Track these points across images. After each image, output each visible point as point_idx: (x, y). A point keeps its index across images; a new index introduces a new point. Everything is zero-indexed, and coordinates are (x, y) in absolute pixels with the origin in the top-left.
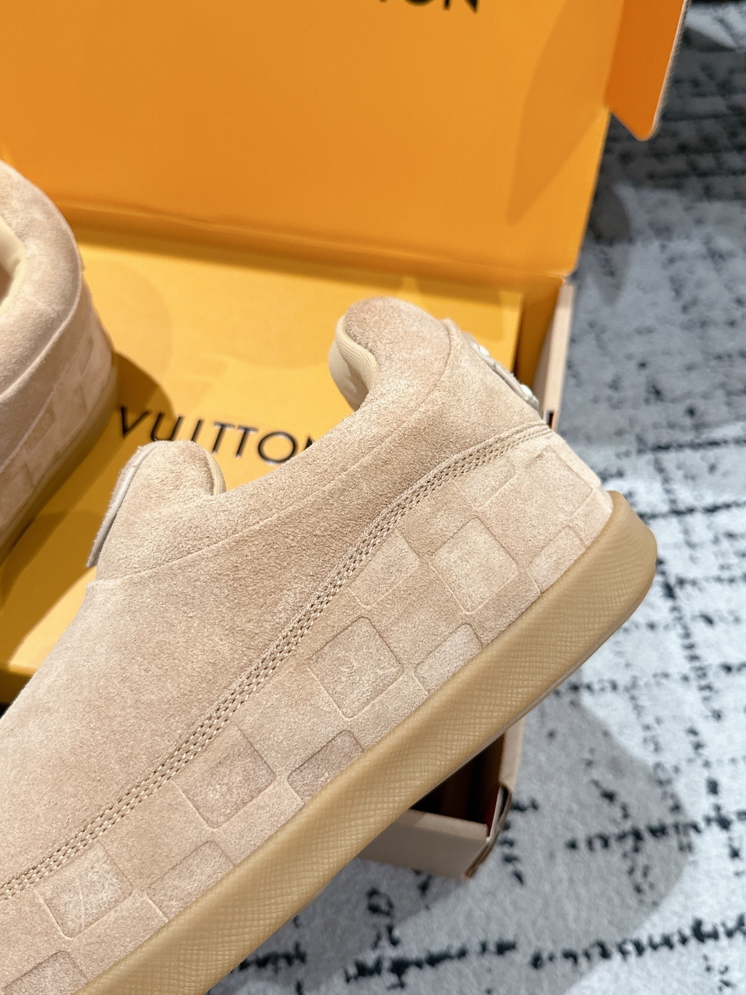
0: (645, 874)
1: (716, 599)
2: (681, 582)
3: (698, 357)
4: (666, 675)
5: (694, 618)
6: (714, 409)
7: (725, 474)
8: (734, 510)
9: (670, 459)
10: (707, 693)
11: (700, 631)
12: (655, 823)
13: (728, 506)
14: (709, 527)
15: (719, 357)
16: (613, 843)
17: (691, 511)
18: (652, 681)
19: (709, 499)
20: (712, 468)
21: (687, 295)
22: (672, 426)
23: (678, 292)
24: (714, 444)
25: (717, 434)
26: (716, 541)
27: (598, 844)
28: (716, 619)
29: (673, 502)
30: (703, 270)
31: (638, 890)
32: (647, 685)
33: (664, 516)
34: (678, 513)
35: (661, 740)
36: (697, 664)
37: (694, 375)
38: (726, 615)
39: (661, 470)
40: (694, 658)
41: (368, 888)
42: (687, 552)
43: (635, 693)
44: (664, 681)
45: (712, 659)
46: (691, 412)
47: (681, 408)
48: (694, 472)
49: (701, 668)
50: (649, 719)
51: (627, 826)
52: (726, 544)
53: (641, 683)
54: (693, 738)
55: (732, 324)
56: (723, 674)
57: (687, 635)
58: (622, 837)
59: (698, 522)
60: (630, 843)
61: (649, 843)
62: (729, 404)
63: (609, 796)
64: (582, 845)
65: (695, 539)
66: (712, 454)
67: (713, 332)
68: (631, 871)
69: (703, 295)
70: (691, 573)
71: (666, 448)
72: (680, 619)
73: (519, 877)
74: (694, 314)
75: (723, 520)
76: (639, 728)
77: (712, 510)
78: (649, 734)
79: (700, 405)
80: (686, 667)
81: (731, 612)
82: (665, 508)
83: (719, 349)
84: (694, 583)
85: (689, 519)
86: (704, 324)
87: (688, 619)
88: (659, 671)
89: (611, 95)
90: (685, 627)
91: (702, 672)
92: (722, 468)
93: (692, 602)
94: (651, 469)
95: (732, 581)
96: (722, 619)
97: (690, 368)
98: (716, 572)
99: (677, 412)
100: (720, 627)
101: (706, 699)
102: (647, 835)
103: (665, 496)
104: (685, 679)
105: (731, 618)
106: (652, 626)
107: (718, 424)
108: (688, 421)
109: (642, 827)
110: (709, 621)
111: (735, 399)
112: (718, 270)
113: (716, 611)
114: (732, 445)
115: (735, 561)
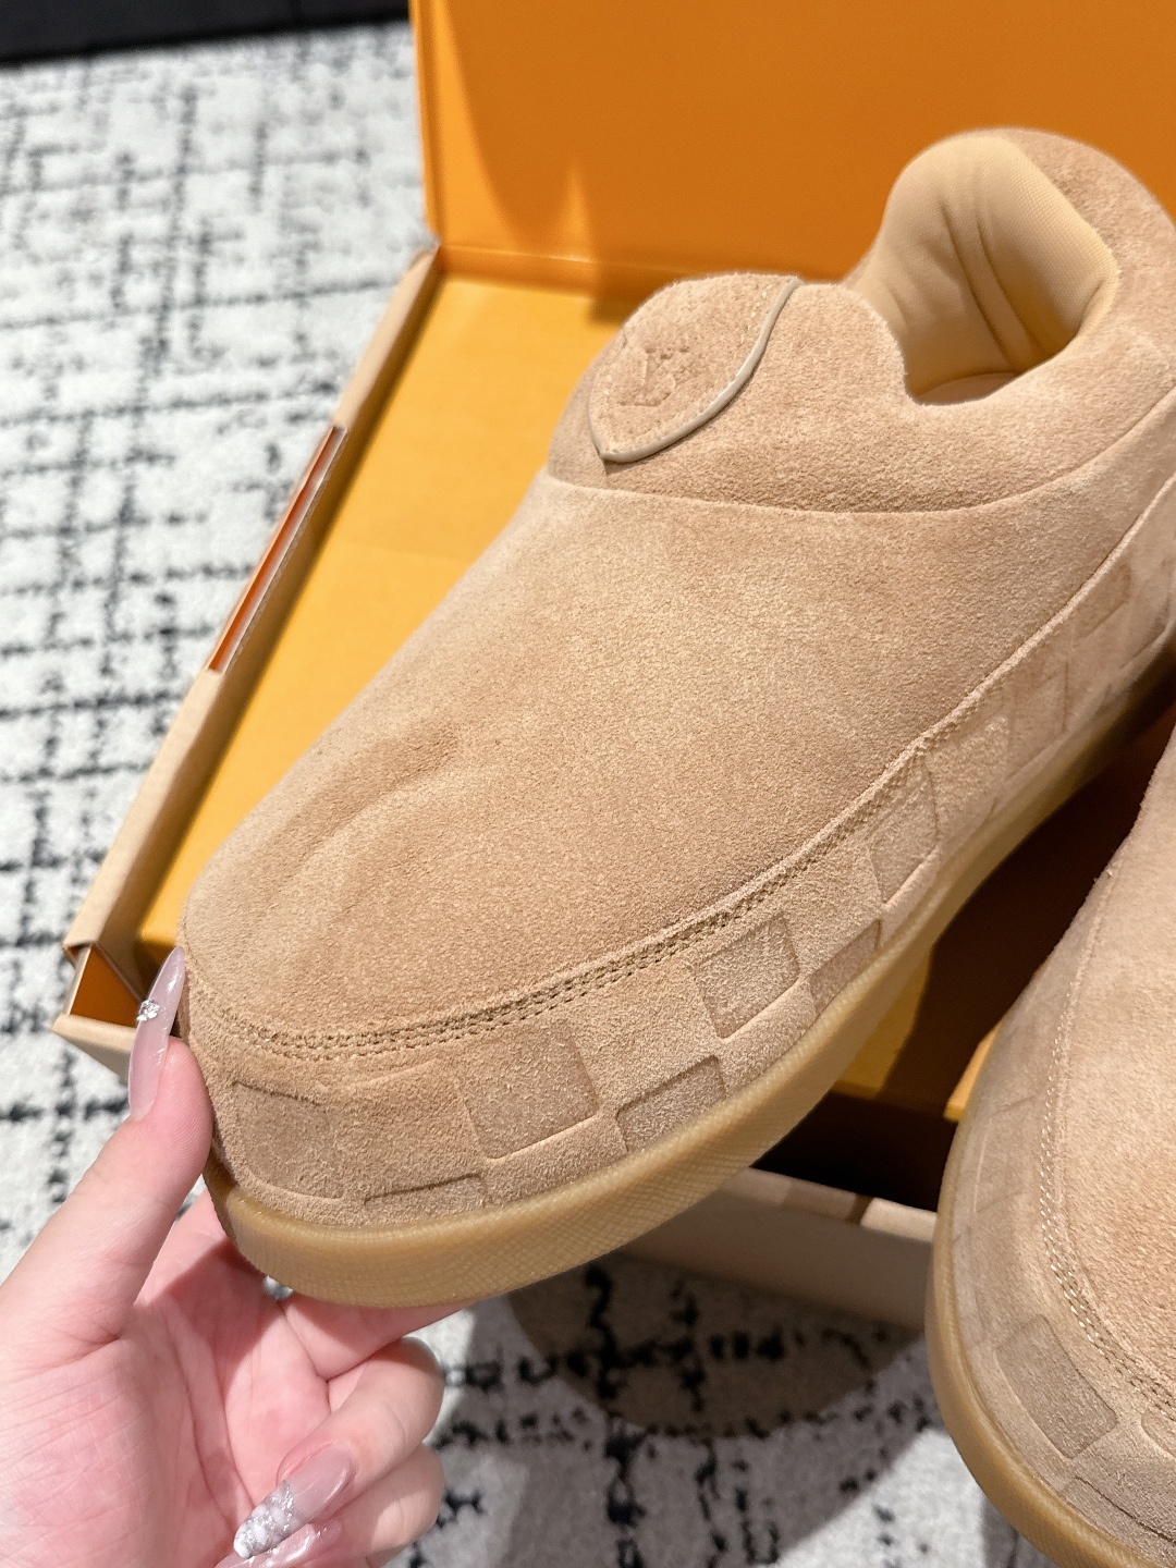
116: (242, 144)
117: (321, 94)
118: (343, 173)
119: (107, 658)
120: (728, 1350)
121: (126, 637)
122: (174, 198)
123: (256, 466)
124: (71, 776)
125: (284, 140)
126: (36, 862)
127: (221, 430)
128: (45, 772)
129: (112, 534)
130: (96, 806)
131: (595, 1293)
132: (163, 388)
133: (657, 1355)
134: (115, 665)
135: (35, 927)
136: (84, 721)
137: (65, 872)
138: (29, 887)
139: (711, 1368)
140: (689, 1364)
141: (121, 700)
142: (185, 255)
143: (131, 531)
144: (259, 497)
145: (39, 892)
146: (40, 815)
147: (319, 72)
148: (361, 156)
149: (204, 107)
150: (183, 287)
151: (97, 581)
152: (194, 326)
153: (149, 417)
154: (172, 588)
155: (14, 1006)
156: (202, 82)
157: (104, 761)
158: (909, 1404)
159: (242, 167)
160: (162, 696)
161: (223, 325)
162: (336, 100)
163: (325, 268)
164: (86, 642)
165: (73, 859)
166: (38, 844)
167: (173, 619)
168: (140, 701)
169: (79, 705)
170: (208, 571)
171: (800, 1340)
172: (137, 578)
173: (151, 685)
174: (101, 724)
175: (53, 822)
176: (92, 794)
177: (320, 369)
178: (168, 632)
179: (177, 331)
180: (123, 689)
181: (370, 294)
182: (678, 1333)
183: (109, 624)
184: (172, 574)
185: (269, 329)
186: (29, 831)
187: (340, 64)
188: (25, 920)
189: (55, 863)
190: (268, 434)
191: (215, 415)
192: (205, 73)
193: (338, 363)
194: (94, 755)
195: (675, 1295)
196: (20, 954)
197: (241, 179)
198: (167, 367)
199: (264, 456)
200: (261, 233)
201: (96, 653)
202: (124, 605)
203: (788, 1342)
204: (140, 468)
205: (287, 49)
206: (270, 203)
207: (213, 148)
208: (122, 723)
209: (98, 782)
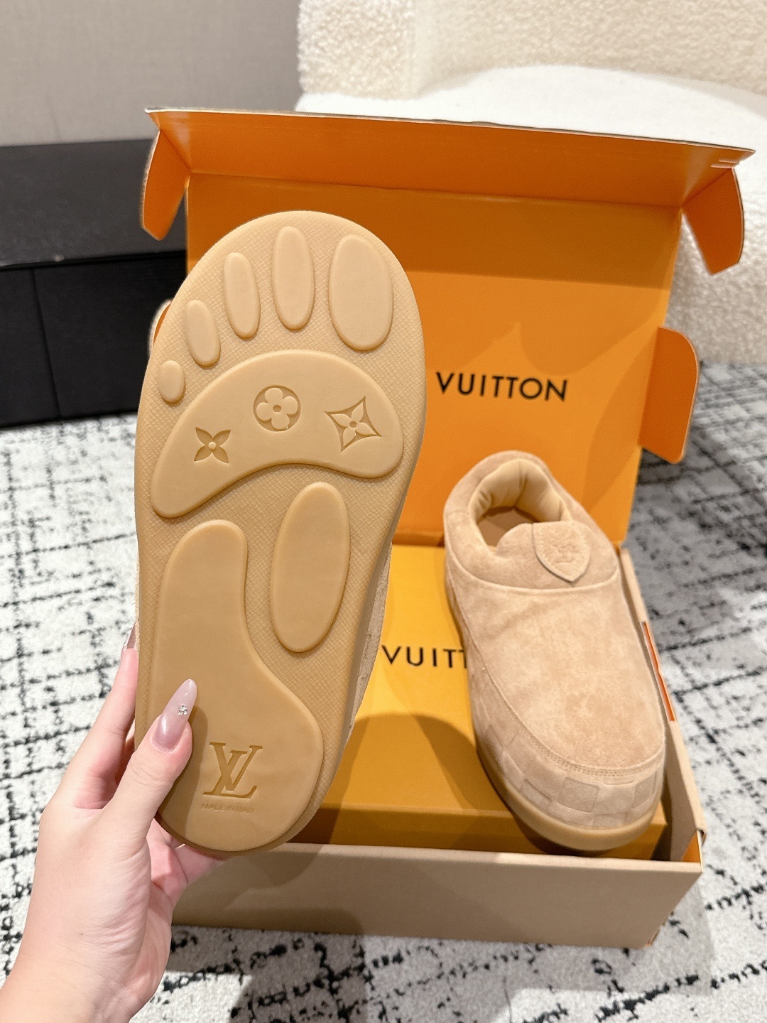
0: (761, 918)
1: (742, 739)
2: (716, 732)
3: (673, 588)
4: (728, 792)
5: (732, 753)
6: (695, 619)
7: (718, 660)
8: (732, 682)
9: (679, 654)
10: (757, 799)
11: (737, 759)
12: (755, 885)
13: (727, 680)
14: (721, 694)
15: (686, 586)
16: (733, 901)
17: (705, 686)
18: (721, 797)
19: (714, 678)
20: (709, 657)
21: (651, 549)
22: (673, 633)
23: (645, 549)
24: (704, 641)
25: (705, 634)
26: (728, 703)
27: (725, 904)
28: (745, 752)
29: (693, 681)
30: (655, 531)
31: (760, 928)
32: (719, 800)
33: (691, 691)
34: (699, 688)
35: (739, 833)
36: (745, 782)
37: (674, 598)
38: (751, 748)
39: (678, 662)
40: (741, 778)
41: (590, 960)
42: (712, 712)
43: (714, 806)
44: (728, 795)
45: (752, 777)
46: (682, 623)
47: (674, 621)
48: (698, 661)
49: (748, 784)
50: (729, 821)
51: (738, 889)
52: (734, 703)
53: (715, 799)
54: (758, 828)
55: (687, 563)
56: (762, 785)
57: (732, 765)
58: (738, 897)
59: (712, 691)
60: (744, 899)
61: (755, 897)
62: (704, 614)
63: (721, 873)
64: (715, 906)
65: (715, 703)
66: (705, 647)
67: (676, 570)
68: (752, 917)
69: (661, 547)
70: (720, 726)
71: (675, 648)
72: (724, 755)
73: (683, 933)
74: (660, 559)
75: (726, 688)
76: (724, 828)
77: (718, 684)
78: (731, 830)
79: (686, 618)
80: (739, 785)
81: (754, 746)
82: (688, 686)
83: (685, 581)
84: (724, 731)
85: (705, 691)
86: (669, 566)
87: (729, 755)
88: (724, 790)
89: (641, 440)
90: (729, 760)
91: (749, 786)
92: (714, 656)
93: (728, 743)
94: (671, 661)
95: (747, 726)
96: (749, 751)
97: (670, 594)
98: (735, 723)
99: (673, 623)
100: (750, 757)
101: (758, 802)
102: (752, 893)
103: (686, 679)
104: (741, 792)
105: (755, 750)
106: (708, 763)
107: (702, 628)
108: (682, 629)
109: (748, 888)
110: (742, 754)
111: (705, 611)
112: (664, 529)
113: (744, 747)
114: (715, 642)
115: (744, 713)
116: (42, 477)
117: (77, 450)
118: (95, 486)
119: (26, 719)
120: (381, 964)
121: (34, 709)
122: (9, 502)
123: (82, 623)
124: (21, 776)
125: (60, 474)
126: (12, 819)
127: (60, 609)
128: (7, 776)
129: (16, 661)
130: (36, 787)
131: (320, 954)
132: (26, 593)
133: (351, 972)
134: (30, 722)
135: (19, 847)
136: (22, 750)
137: (29, 819)
138: (11, 829)
139: (375, 973)
140: (366, 972)
141: (37, 738)
142: (23, 530)
143: (24, 659)
144: (87, 637)
145: (16, 831)
146: (9, 796)
147: (71, 440)
148: (102, 479)
149: (14, 458)
150: (26, 545)
151: (12, 685)
152: (36, 562)
153: (21, 606)
154: (51, 683)
155: (18, 885)
156: (12, 447)
157: (35, 767)
158: (458, 968)
159: (43, 486)
160: (57, 734)
161: (49, 561)
162: (84, 454)
163: (95, 533)
164: (13, 714)
165: (30, 813)
166: (11, 810)
167: (54, 697)
168: (47, 737)
169: (17, 744)
170: (69, 674)
171: (409, 953)
172: (32, 681)
173: (51, 730)
174: (30, 750)
175: (16, 798)
176: (33, 783)
177: (105, 577)
178: (54, 704)
179: (26, 563)
180: (37, 732)
181: (121, 540)
182: (359, 961)
183: (23, 704)
184: (49, 677)
185: (77, 560)
186: (6, 804)
187: (82, 437)
188: (13, 845)
189: (23, 817)
190: (84, 609)
191: (57, 602)
192: (12, 442)
193: (112, 573)
194: (30, 765)
195: (354, 947)
196: (13, 861)
197: (45, 492)
198: (25, 581)
199: (85, 618)
200: (60, 518)
201: (20, 718)
202: (28, 694)
203: (404, 954)
204: (22, 630)
205: (53, 430)
206: (62, 503)
207: (26, 480)
208: (39, 748)
209: (34, 776)
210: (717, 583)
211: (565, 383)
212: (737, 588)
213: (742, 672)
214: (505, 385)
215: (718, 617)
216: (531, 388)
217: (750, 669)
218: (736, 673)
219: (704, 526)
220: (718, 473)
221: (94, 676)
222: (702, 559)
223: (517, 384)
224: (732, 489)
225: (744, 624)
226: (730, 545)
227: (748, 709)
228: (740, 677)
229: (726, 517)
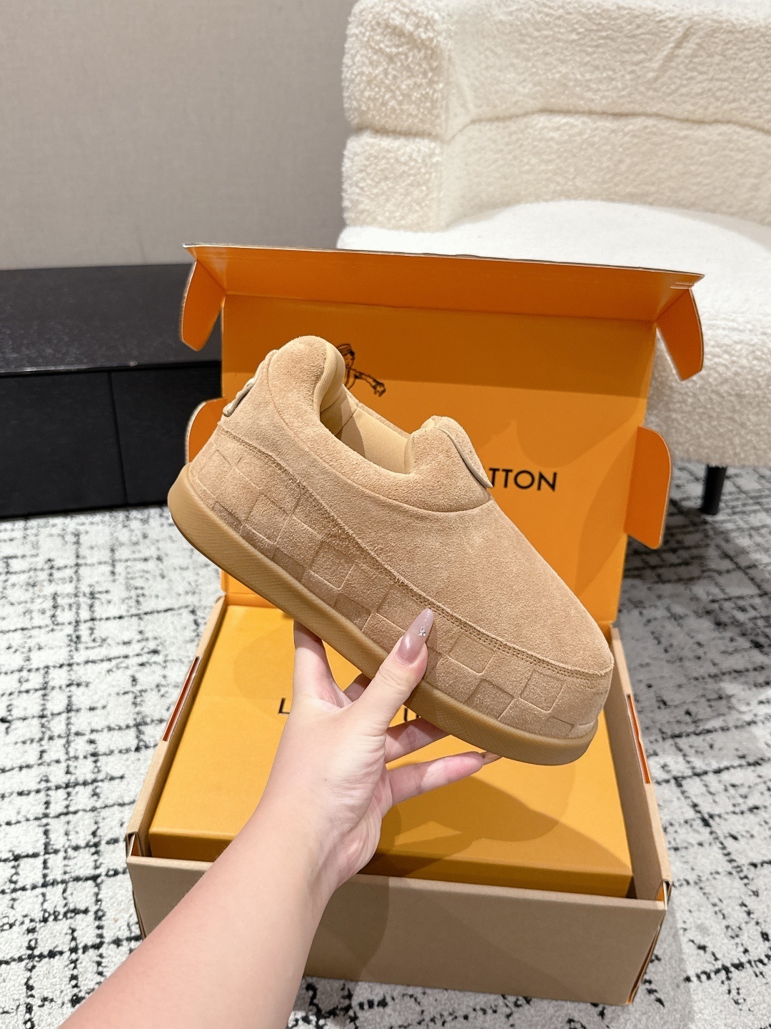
0: (738, 993)
1: (736, 824)
2: (711, 816)
3: (683, 680)
4: (718, 873)
5: (725, 837)
6: (701, 710)
7: (720, 749)
8: (732, 770)
9: (682, 742)
10: (746, 881)
11: (729, 843)
12: (736, 962)
13: (727, 768)
14: (720, 781)
15: (697, 679)
16: (712, 975)
17: (706, 773)
18: (710, 877)
19: (715, 766)
20: (711, 746)
21: (665, 642)
22: (679, 722)
23: (659, 643)
24: (709, 731)
25: (709, 726)
26: (726, 790)
27: (704, 977)
28: (739, 837)
29: (693, 768)
30: (670, 627)
31: (737, 1003)
32: (708, 879)
33: (690, 777)
34: (698, 775)
35: (725, 912)
36: (735, 864)
37: (683, 690)
38: (744, 834)
39: (680, 750)
40: (731, 861)
41: (567, 1019)
42: (710, 798)
43: (702, 885)
44: (717, 876)
45: (743, 861)
46: (688, 713)
47: (681, 711)
48: (700, 750)
49: (738, 867)
50: (716, 901)
51: (719, 965)
52: (732, 790)
53: (704, 879)
54: (745, 908)
55: (699, 658)
56: (752, 868)
57: (724, 848)
58: (717, 971)
59: (711, 778)
60: (723, 974)
61: (735, 973)
62: (711, 706)
63: (703, 948)
64: (694, 979)
65: (712, 790)
66: (709, 737)
67: (687, 664)
68: (729, 992)
69: (675, 643)
70: (716, 811)
71: (679, 736)
72: (717, 838)
73: (659, 1001)
74: (672, 653)
75: (725, 776)
76: (710, 906)
77: (718, 772)
78: (717, 909)
79: (693, 709)
80: (729, 867)
81: (747, 832)
82: (689, 772)
83: (695, 675)
84: (720, 816)
85: (705, 777)
86: (681, 659)
87: (722, 839)
88: (713, 871)
90: (722, 843)
91: (739, 868)
92: (716, 746)
93: (721, 827)
94: (674, 748)
95: (742, 813)
96: (742, 836)
97: (680, 686)
98: (732, 809)
99: (680, 713)
100: (742, 841)
101: (746, 885)
102: (732, 969)
103: (688, 765)
104: (730, 873)
105: (748, 836)
106: (701, 844)
107: (708, 719)
108: (688, 719)
109: (728, 965)
110: (735, 838)
111: (713, 703)
112: (679, 625)
113: (738, 832)
114: (720, 732)
115: (741, 800)
116: (105, 555)
117: (139, 533)
118: (151, 565)
119: (68, 767)
120: (366, 1007)
121: (76, 758)
122: (74, 577)
123: (127, 685)
124: (58, 816)
125: (123, 553)
126: (47, 852)
127: (109, 671)
128: (46, 816)
129: (64, 716)
130: (71, 827)
131: (311, 993)
132: (80, 657)
133: (338, 1012)
134: (72, 769)
135: (50, 879)
136: (62, 793)
137: (62, 854)
138: (45, 862)
139: (360, 1014)
140: (351, 1013)
141: (76, 784)
142: (84, 601)
143: (72, 714)
144: (130, 697)
145: (49, 865)
146: (46, 833)
147: (135, 524)
148: (159, 559)
149: (83, 538)
150: (85, 614)
151: (59, 736)
152: (92, 629)
153: (75, 667)
154: (93, 736)
155: (45, 911)
156: (82, 529)
157: (71, 809)
158: (438, 1017)
159: (105, 563)
160: (95, 781)
161: (103, 629)
162: (145, 536)
163: (147, 605)
164: (58, 762)
165: (62, 849)
166: (46, 845)
167: (95, 749)
168: (85, 784)
169: (58, 788)
170: (110, 729)
171: (393, 999)
172: (77, 734)
173: (90, 777)
174: (69, 794)
175: (52, 836)
176: (68, 823)
177: (152, 645)
178: (94, 755)
179: (84, 630)
180: (76, 779)
181: (169, 613)
182: (346, 1002)
183: (67, 753)
184: (92, 731)
185: (128, 630)
186: (43, 840)
187: (145, 521)
188: (45, 876)
189: (56, 852)
190: (130, 672)
191: (106, 665)
192: (83, 524)
193: (158, 642)
194: (67, 807)
195: (343, 989)
196: (44, 890)
197: (108, 569)
198: (81, 646)
199: (129, 680)
200: (118, 591)
201: (63, 765)
202: (72, 744)
203: (388, 999)
204: (73, 688)
205: (121, 515)
206: (121, 579)
207: (92, 557)
208: (77, 793)
209: (70, 817)
210: (726, 677)
211: (555, 475)
212: (746, 683)
213: (743, 762)
214: (500, 476)
215: (724, 710)
216: (524, 480)
217: (751, 760)
218: (737, 762)
219: (719, 624)
220: (738, 575)
221: (133, 732)
222: (714, 654)
223: (511, 476)
224: (750, 590)
225: (748, 718)
226: (744, 643)
227: (746, 797)
228: (741, 766)
229: (741, 617)
